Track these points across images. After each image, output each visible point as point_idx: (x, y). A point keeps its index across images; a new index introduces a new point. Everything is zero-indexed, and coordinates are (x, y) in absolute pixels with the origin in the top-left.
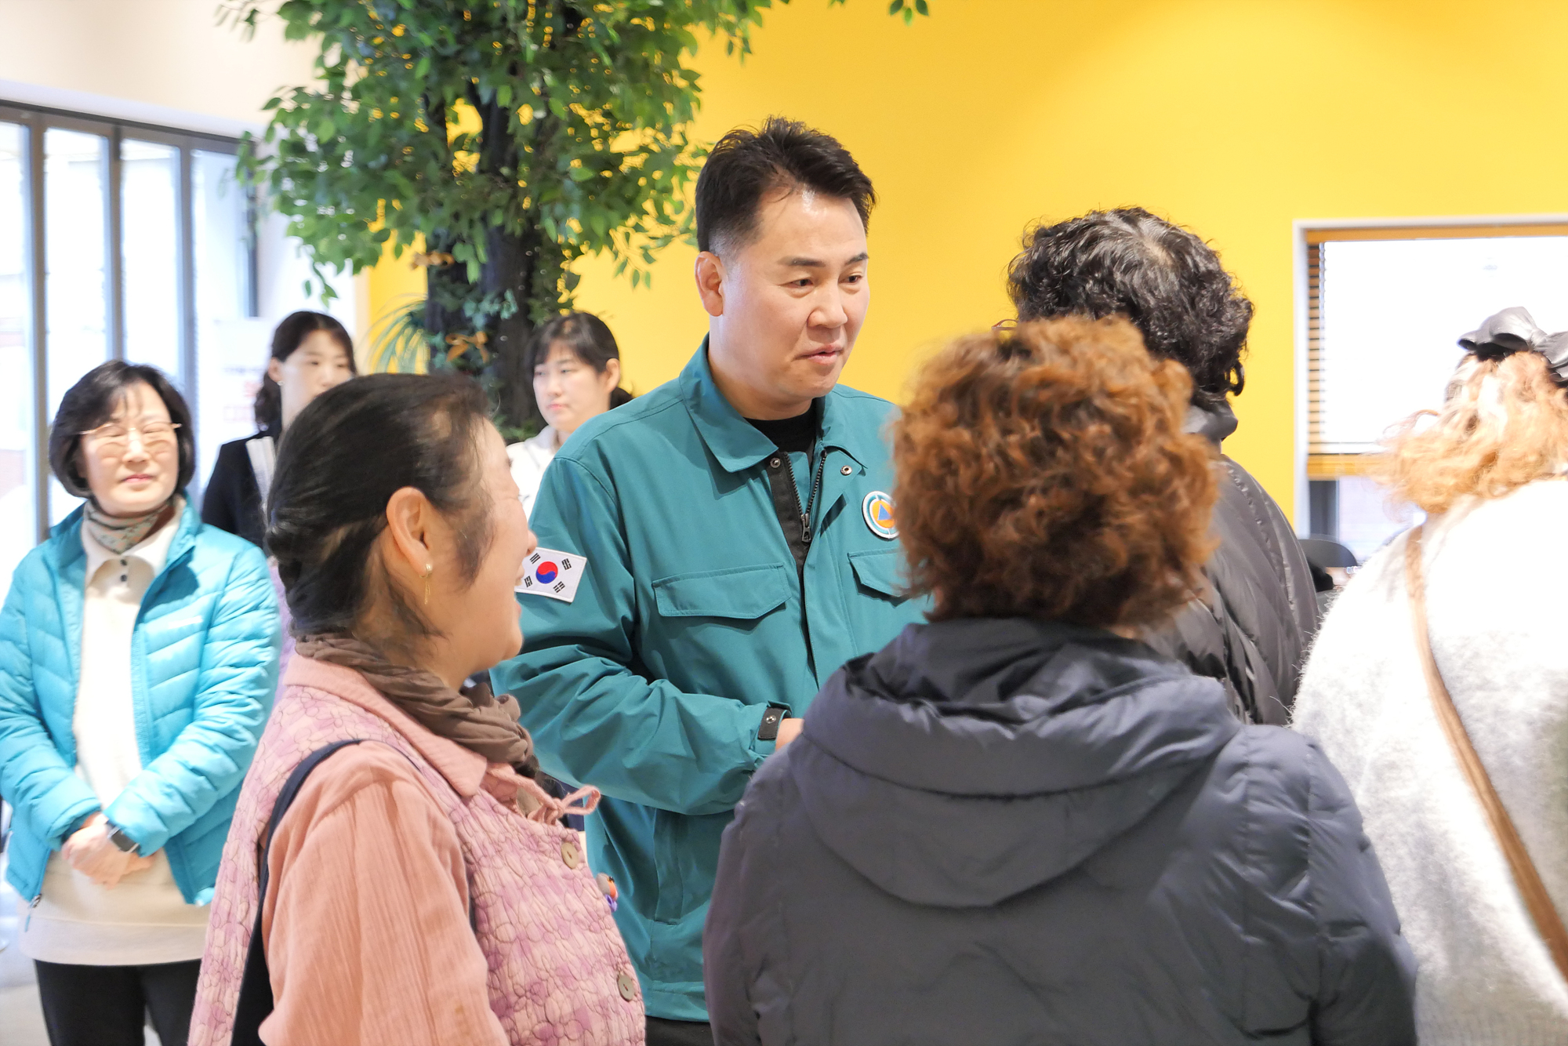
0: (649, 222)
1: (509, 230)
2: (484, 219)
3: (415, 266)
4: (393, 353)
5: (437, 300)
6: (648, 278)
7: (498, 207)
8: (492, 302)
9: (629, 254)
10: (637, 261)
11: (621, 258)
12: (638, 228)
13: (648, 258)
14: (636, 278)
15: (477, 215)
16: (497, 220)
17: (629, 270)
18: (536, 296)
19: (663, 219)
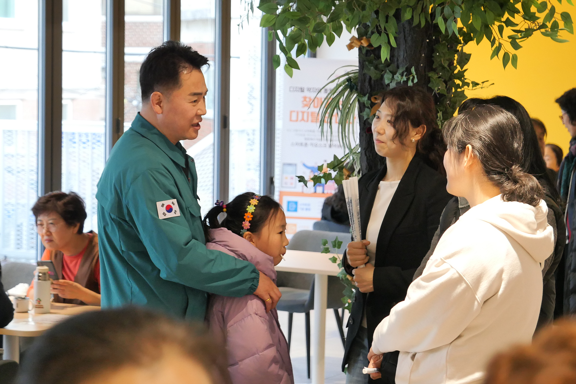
0: (518, 19)
1: (416, 22)
2: (398, 16)
3: (350, 47)
4: (337, 106)
5: (365, 71)
6: (515, 59)
7: (408, 6)
8: (402, 75)
9: (501, 41)
10: (507, 47)
11: (497, 44)
12: (508, 23)
13: (516, 46)
14: (506, 59)
15: (392, 13)
16: (407, 16)
17: (501, 54)
18: (434, 70)
19: (529, 16)
